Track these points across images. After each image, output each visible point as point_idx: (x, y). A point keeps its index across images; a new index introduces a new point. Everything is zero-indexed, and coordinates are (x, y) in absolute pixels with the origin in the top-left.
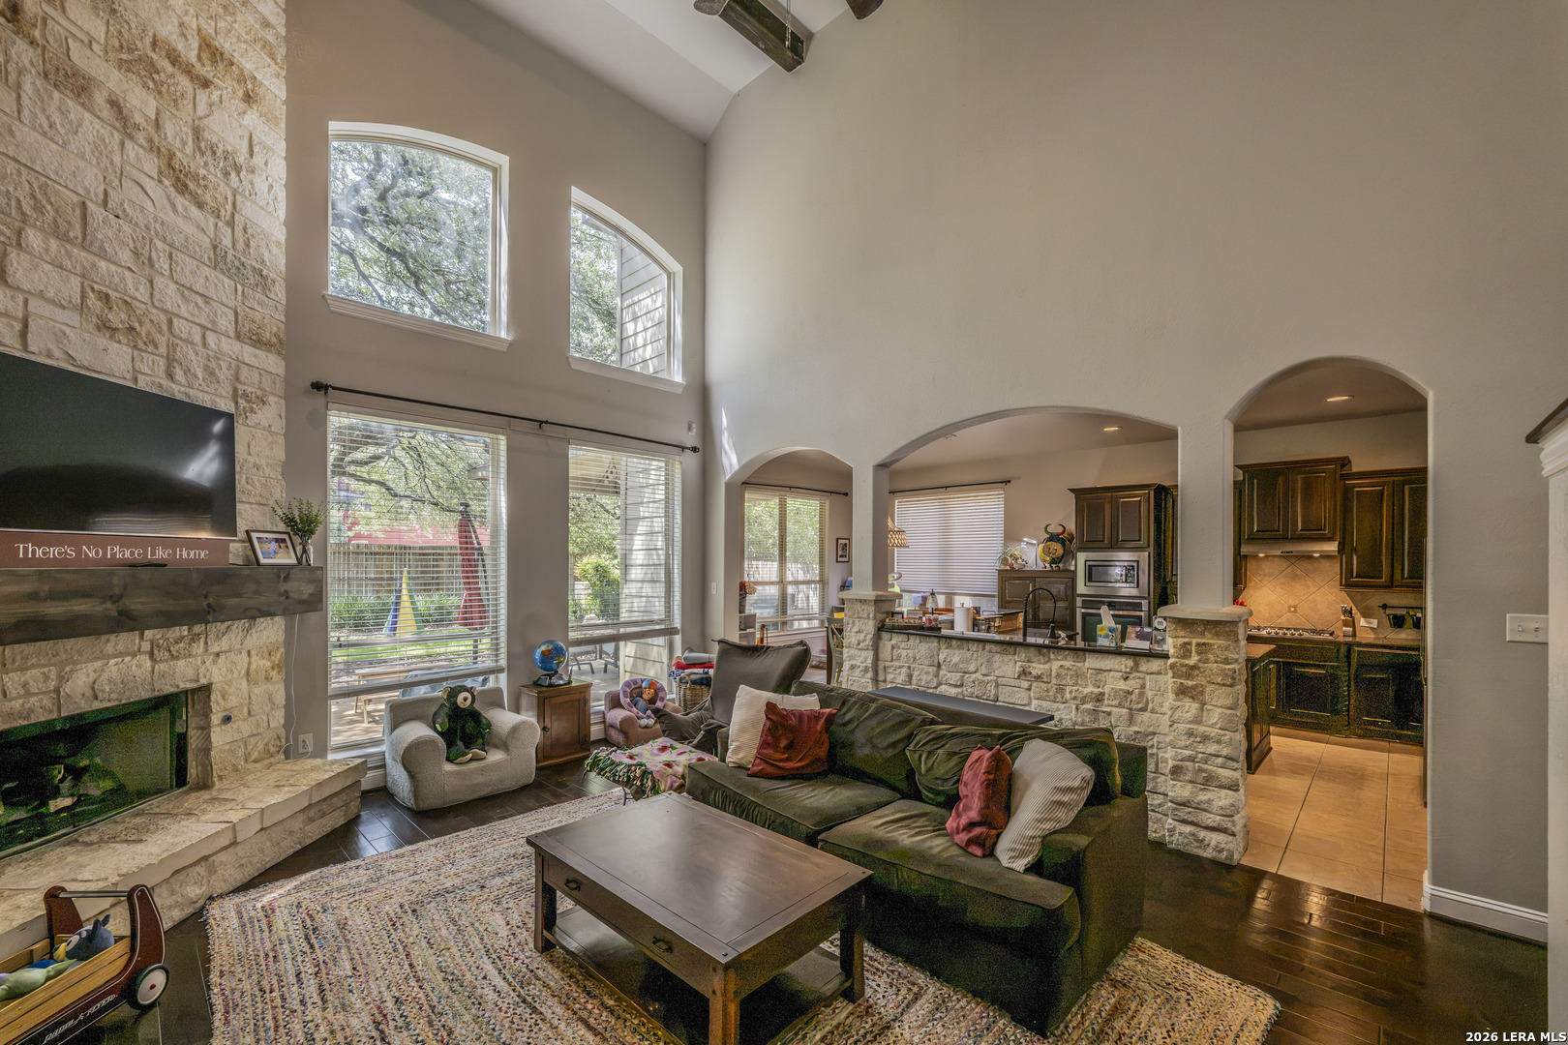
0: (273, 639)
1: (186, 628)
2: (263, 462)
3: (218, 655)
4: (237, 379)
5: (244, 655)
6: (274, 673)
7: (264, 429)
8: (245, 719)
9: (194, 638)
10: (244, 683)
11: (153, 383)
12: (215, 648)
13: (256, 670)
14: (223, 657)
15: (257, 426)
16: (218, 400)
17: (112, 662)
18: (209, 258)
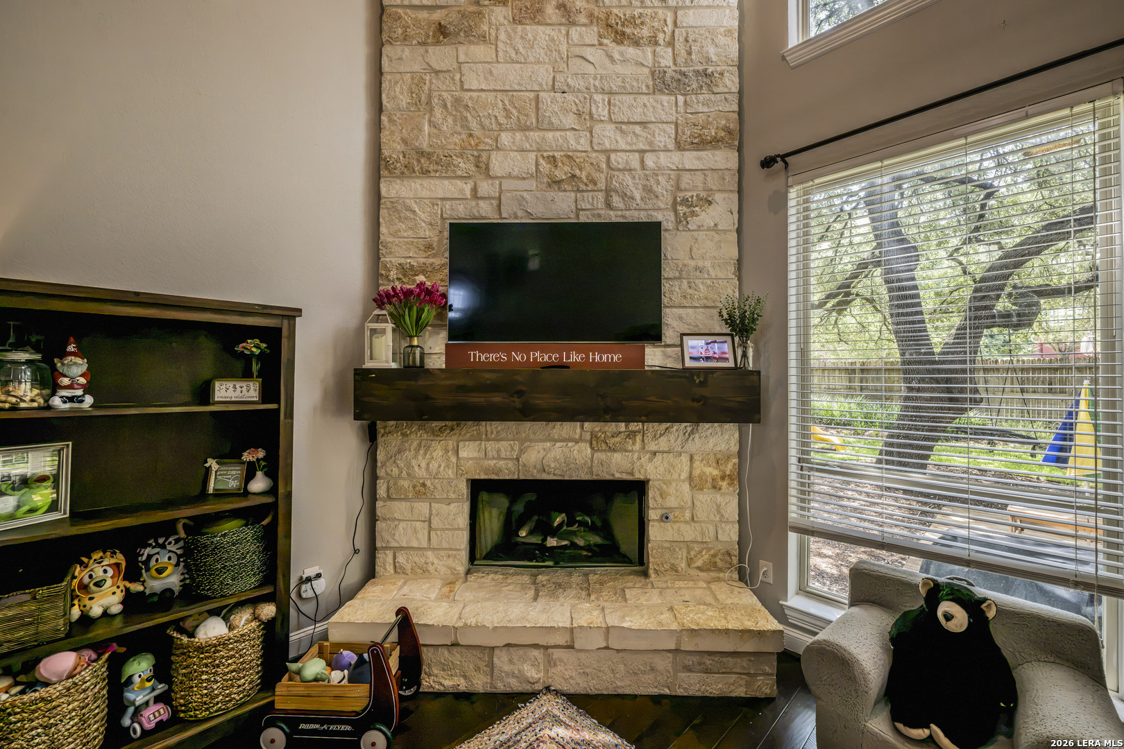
0: (723, 447)
1: (623, 424)
2: (708, 264)
3: (655, 453)
4: (678, 188)
5: (685, 459)
6: (724, 484)
7: (709, 229)
8: (686, 522)
9: (632, 435)
10: (686, 487)
11: (593, 215)
12: (652, 447)
13: (700, 477)
14: (659, 456)
15: (699, 228)
16: (654, 214)
17: (558, 444)
18: (647, 86)
